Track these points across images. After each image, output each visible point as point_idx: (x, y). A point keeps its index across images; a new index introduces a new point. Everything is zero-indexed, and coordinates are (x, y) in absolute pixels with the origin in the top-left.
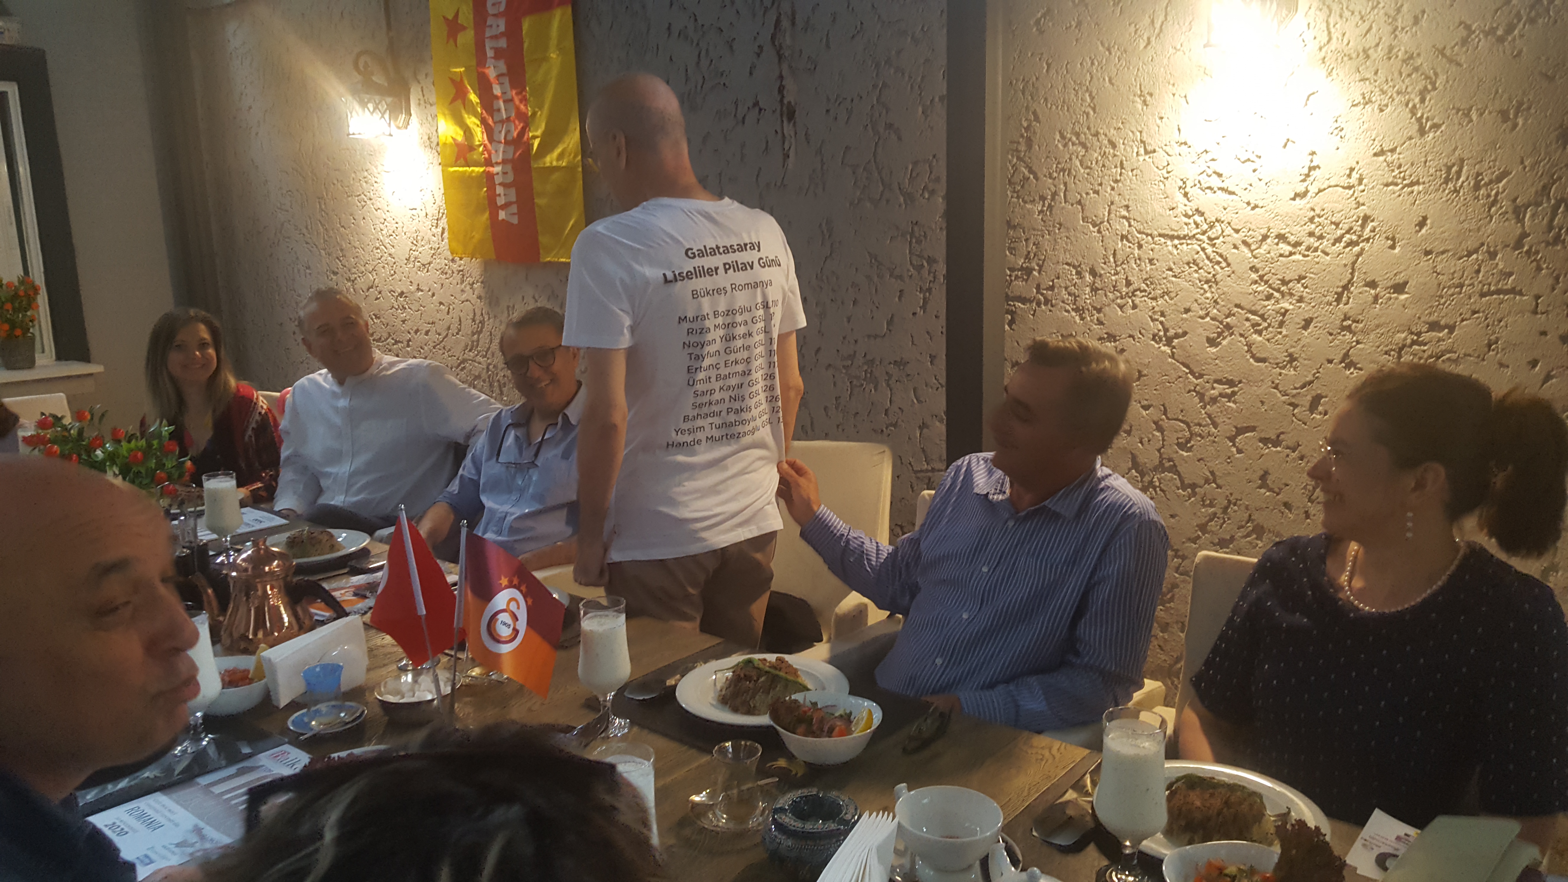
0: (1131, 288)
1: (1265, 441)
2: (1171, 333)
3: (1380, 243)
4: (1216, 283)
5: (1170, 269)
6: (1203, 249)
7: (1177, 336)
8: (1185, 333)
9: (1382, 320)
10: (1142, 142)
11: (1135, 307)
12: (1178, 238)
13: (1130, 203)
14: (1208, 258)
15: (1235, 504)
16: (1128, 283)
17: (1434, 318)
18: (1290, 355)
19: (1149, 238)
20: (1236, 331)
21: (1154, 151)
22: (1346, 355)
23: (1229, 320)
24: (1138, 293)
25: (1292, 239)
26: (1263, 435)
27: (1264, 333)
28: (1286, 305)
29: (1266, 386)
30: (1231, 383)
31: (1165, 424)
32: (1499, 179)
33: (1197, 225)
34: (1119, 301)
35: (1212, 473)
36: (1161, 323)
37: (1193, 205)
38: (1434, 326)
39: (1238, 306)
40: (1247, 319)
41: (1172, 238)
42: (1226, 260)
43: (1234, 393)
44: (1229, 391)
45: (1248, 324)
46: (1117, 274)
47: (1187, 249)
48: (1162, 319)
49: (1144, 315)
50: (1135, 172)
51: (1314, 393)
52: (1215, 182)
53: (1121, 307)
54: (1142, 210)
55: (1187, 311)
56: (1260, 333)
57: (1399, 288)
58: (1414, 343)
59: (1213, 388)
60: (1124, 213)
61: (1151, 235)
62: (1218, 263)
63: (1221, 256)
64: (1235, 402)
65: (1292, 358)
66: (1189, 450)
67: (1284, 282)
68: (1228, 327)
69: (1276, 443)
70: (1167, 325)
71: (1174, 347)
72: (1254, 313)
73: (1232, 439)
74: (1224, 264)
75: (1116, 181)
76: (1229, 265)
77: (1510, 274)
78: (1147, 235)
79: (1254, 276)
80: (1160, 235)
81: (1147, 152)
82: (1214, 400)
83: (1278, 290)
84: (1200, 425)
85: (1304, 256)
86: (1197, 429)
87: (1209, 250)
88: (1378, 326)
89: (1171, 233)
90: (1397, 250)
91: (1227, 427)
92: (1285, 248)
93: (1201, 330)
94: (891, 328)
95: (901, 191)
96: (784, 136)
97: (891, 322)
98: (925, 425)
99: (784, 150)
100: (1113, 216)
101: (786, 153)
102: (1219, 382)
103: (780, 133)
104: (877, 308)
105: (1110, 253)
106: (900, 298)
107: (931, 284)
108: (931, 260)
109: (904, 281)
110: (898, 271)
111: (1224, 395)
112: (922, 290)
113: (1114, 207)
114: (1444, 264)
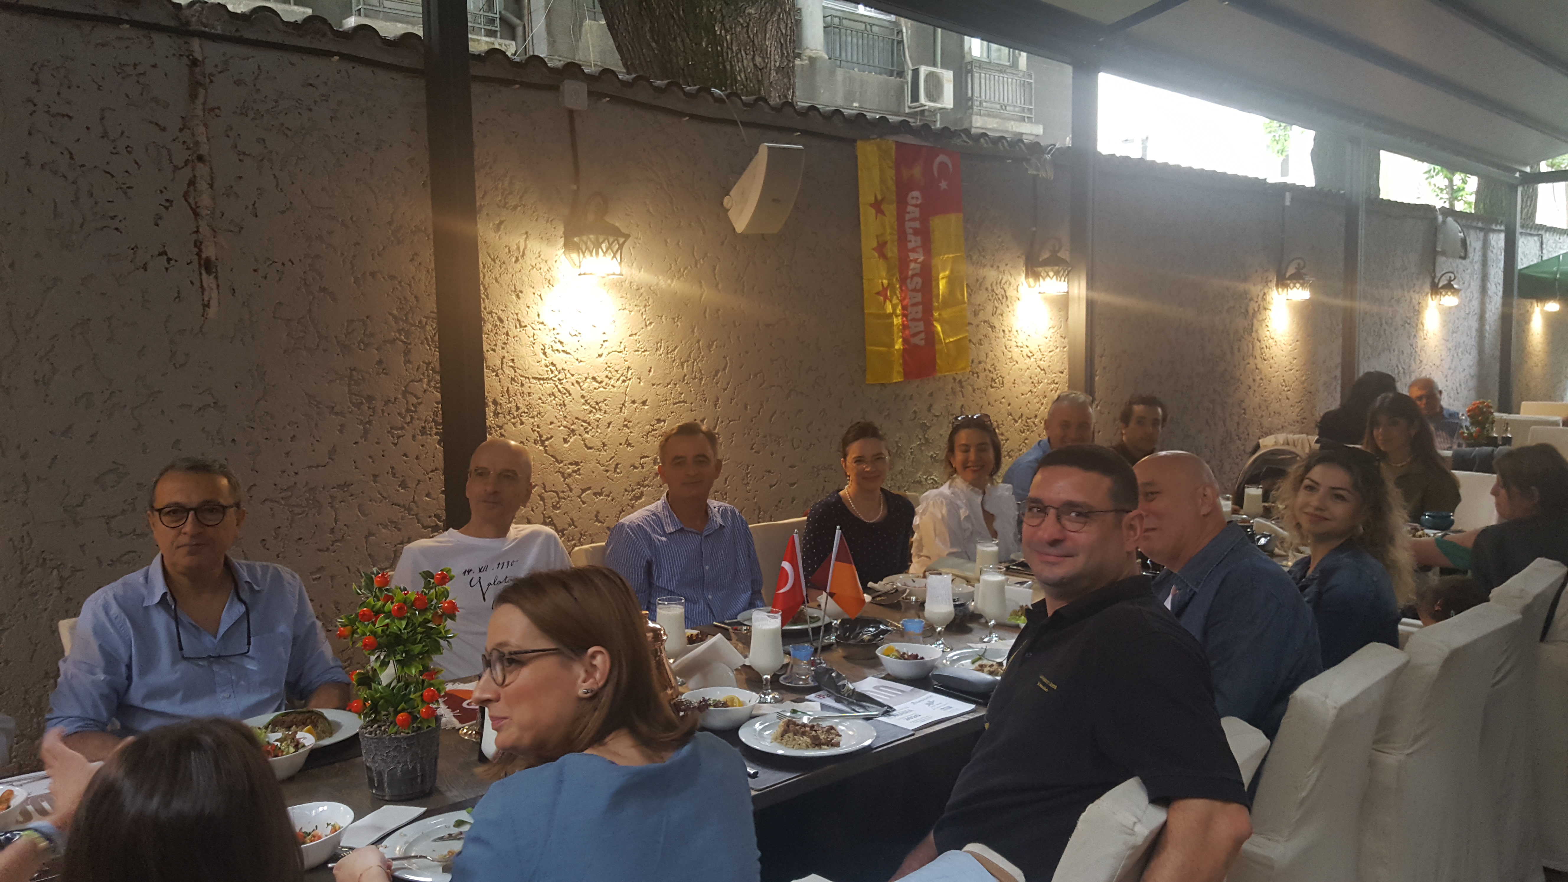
0: (520, 411)
1: (595, 494)
2: (544, 437)
3: (634, 380)
4: (565, 405)
5: (540, 399)
6: (557, 386)
7: (547, 439)
8: (552, 437)
9: (640, 420)
10: (518, 320)
11: (522, 423)
12: (543, 379)
13: (515, 358)
14: (559, 391)
15: (584, 535)
16: (518, 408)
17: (658, 417)
18: (603, 443)
19: (527, 380)
20: (577, 432)
21: (526, 326)
22: (627, 440)
23: (573, 427)
24: (523, 414)
25: (599, 379)
26: (595, 491)
27: (590, 433)
28: (598, 416)
29: (594, 463)
30: (577, 464)
31: (545, 495)
32: (674, 350)
33: (552, 372)
34: (513, 420)
35: (572, 520)
36: (538, 432)
37: (549, 360)
38: (659, 421)
39: (577, 418)
40: (582, 426)
41: (539, 379)
42: (569, 392)
43: (579, 469)
44: (576, 468)
45: (582, 428)
46: (510, 402)
47: (549, 386)
48: (538, 430)
49: (527, 428)
50: (516, 339)
51: (615, 463)
52: (558, 346)
53: (514, 424)
54: (522, 362)
55: (551, 423)
56: (587, 433)
57: (644, 403)
58: (653, 430)
59: (569, 468)
60: (511, 364)
61: (528, 378)
62: (565, 394)
63: (566, 390)
64: (579, 475)
65: (604, 445)
66: (559, 508)
67: (597, 403)
68: (573, 431)
69: (600, 494)
70: (541, 433)
71: (546, 446)
72: (584, 421)
73: (579, 497)
74: (567, 395)
75: (505, 343)
76: (570, 395)
77: (682, 394)
78: (526, 378)
79: (583, 401)
80: (534, 378)
81: (521, 326)
82: (570, 475)
83: (594, 408)
84: (563, 492)
85: (605, 388)
86: (561, 495)
87: (560, 386)
88: (638, 423)
89: (539, 377)
90: (642, 384)
91: (577, 491)
92: (597, 385)
93: (560, 435)
94: (333, 457)
95: (338, 342)
96: (202, 287)
97: (333, 451)
98: (371, 534)
99: (203, 300)
100: (504, 366)
101: (206, 303)
102: (571, 464)
103: (197, 284)
104: (318, 441)
105: (505, 389)
106: (341, 431)
107: (371, 418)
108: (370, 399)
109: (344, 417)
110: (338, 408)
111: (574, 471)
112: (361, 422)
113: (504, 360)
114: (660, 390)
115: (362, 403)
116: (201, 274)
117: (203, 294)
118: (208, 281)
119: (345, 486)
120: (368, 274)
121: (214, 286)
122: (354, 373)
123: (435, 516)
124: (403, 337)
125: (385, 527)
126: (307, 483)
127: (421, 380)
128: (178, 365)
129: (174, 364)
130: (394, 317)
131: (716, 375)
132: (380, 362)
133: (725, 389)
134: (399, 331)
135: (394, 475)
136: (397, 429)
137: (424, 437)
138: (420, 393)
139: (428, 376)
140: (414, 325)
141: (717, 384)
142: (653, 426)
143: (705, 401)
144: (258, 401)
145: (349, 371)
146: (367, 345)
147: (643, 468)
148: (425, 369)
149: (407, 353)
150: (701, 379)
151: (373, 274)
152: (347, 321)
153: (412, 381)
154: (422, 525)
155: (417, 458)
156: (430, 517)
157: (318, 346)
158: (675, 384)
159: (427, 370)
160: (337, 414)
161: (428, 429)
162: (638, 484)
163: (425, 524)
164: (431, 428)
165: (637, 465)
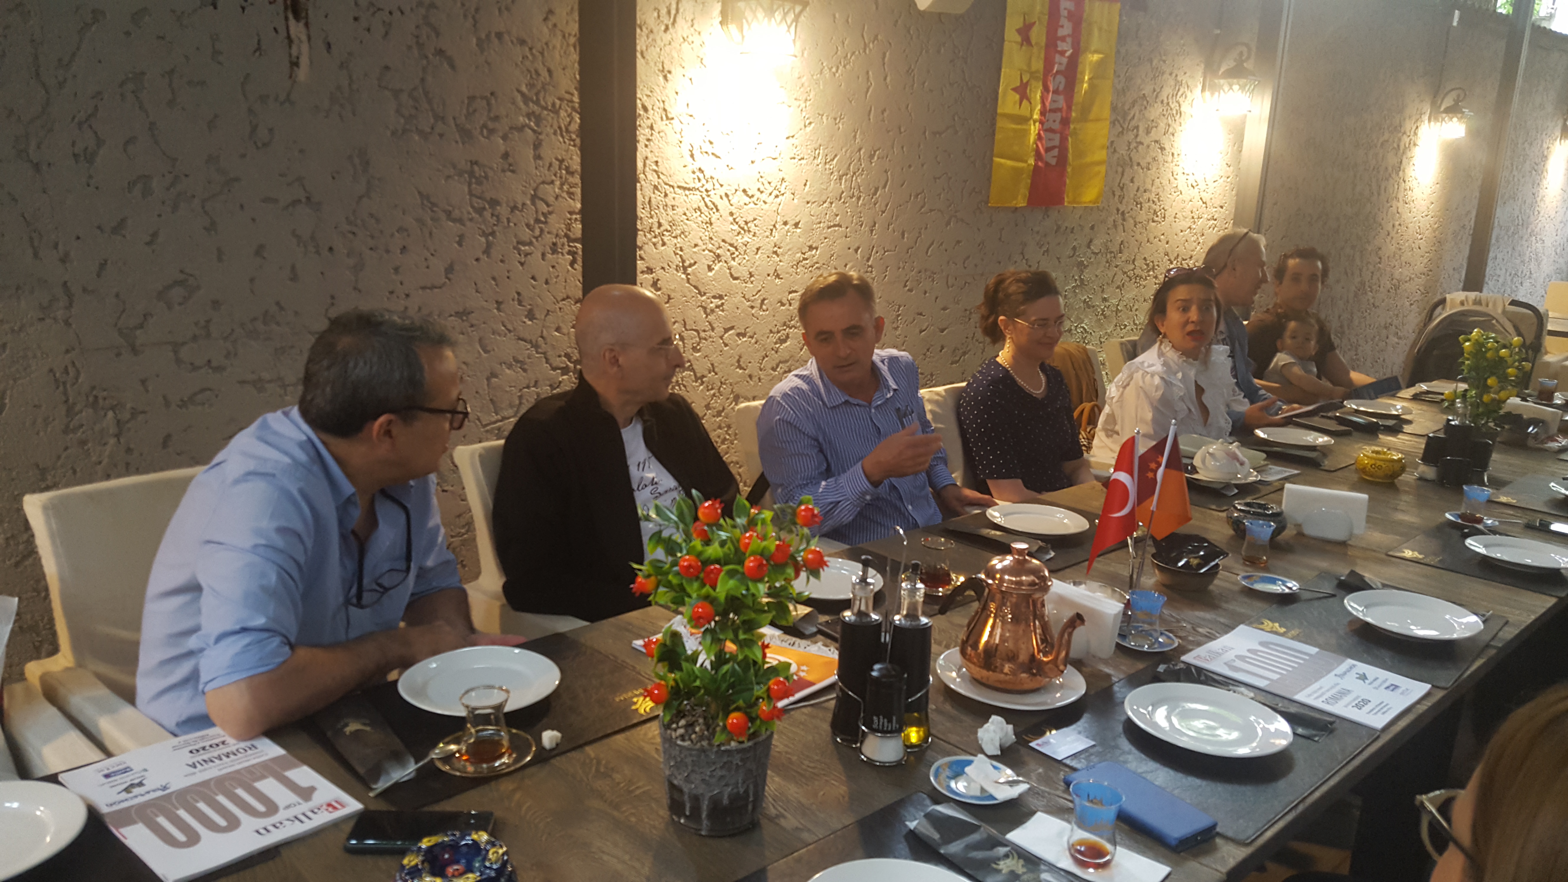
0: (662, 229)
1: (738, 335)
2: (687, 264)
3: (788, 195)
4: (711, 224)
5: (685, 214)
6: (703, 199)
7: (691, 266)
8: (695, 263)
9: (791, 246)
10: (665, 110)
11: (664, 244)
12: (689, 189)
13: (659, 160)
14: (706, 206)
15: (725, 384)
16: (660, 225)
17: (810, 243)
18: (750, 273)
19: (671, 189)
20: (723, 259)
21: (672, 119)
22: (776, 270)
23: (718, 251)
24: (665, 233)
25: (750, 193)
26: (738, 331)
27: (737, 259)
28: (746, 239)
29: (739, 297)
30: (721, 297)
31: (685, 334)
32: (833, 159)
33: (699, 180)
34: (654, 240)
35: (712, 365)
36: (681, 256)
37: (697, 165)
38: (811, 248)
39: (724, 241)
40: (729, 250)
41: (685, 189)
42: (716, 207)
43: (723, 304)
44: (720, 303)
45: (729, 254)
46: (652, 217)
47: (695, 199)
48: (681, 253)
49: (668, 250)
50: (661, 134)
51: (762, 298)
52: (707, 147)
53: (655, 244)
54: (667, 166)
55: (696, 245)
56: (734, 259)
57: (796, 225)
58: (804, 259)
59: (712, 302)
60: (655, 167)
61: (673, 187)
62: (712, 209)
63: (714, 204)
64: (723, 311)
65: (751, 275)
66: (699, 351)
67: (746, 223)
68: (718, 256)
69: (744, 335)
70: (684, 257)
71: (689, 274)
72: (731, 245)
73: (721, 338)
74: (715, 210)
75: (648, 140)
76: (718, 210)
77: (837, 215)
78: (670, 186)
79: (731, 219)
80: (679, 187)
81: (667, 118)
82: (712, 311)
83: (743, 229)
84: (704, 331)
85: (756, 204)
86: (703, 334)
87: (707, 199)
88: (789, 250)
89: (685, 185)
90: (796, 201)
91: (719, 330)
92: (747, 200)
93: (704, 261)
94: (450, 276)
95: (456, 125)
96: (289, 37)
97: (450, 269)
98: (494, 375)
99: (290, 55)
100: (647, 169)
101: (295, 60)
102: (714, 297)
103: (283, 33)
104: (432, 255)
105: (647, 200)
106: (460, 244)
107: (495, 228)
108: (494, 203)
109: (464, 225)
110: (456, 213)
111: (717, 307)
112: (484, 234)
113: (648, 162)
114: (814, 209)
115: (484, 209)
116: (287, 19)
117: (290, 47)
118: (297, 29)
119: (463, 314)
120: (493, 35)
121: (304, 38)
122: (476, 168)
123: (567, 355)
124: (532, 124)
125: (510, 367)
126: (420, 309)
127: (552, 182)
128: (260, 145)
129: (255, 143)
130: (523, 95)
131: (875, 194)
132: (506, 156)
133: (883, 212)
134: (529, 116)
135: (520, 303)
136: (524, 244)
137: (555, 256)
138: (551, 200)
139: (561, 177)
140: (546, 108)
141: (875, 204)
142: (804, 254)
143: (861, 226)
144: (361, 198)
145: (469, 164)
146: (492, 131)
147: (790, 305)
148: (557, 167)
149: (537, 146)
150: (859, 198)
151: (499, 35)
152: (468, 98)
153: (543, 182)
154: (551, 365)
155: (547, 283)
156: (560, 356)
157: (432, 128)
158: (831, 203)
159: (560, 169)
160: (454, 221)
161: (559, 245)
162: (785, 324)
163: (554, 365)
164: (563, 245)
165: (785, 300)
